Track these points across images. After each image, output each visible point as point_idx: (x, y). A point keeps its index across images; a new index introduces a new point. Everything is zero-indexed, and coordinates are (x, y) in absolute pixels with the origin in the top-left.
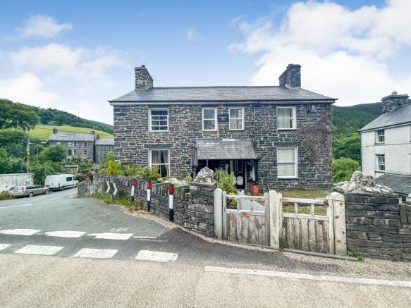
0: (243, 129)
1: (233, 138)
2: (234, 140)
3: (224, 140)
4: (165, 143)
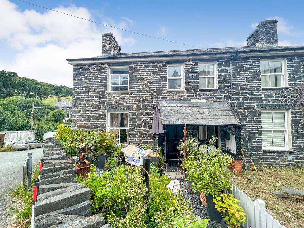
0: (216, 87)
2: (205, 101)
3: (192, 101)
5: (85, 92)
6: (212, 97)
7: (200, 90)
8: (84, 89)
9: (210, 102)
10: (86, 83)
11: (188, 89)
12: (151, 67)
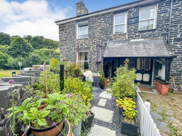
0: (154, 28)
1: (142, 38)
2: (143, 40)
3: (132, 41)
4: (86, 46)
5: (65, 40)
6: (150, 36)
7: (139, 32)
8: (64, 39)
9: (147, 40)
10: (65, 35)
11: (129, 31)
12: (102, 19)
